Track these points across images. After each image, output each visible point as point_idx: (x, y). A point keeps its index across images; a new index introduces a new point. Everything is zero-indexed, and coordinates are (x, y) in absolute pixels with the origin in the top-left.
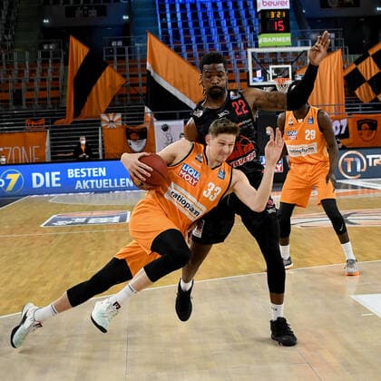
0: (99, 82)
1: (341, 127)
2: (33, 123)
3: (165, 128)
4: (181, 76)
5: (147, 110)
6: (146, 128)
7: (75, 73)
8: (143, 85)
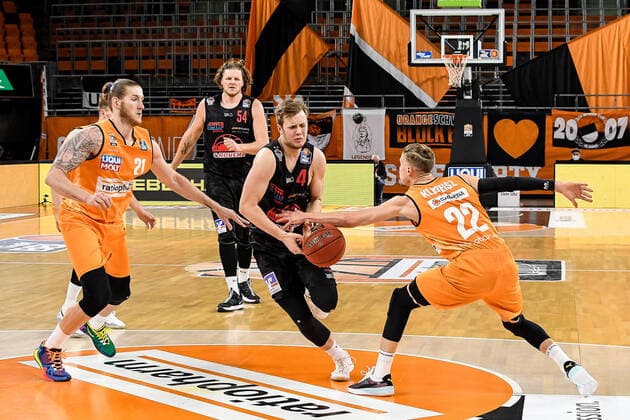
0: (290, 48)
1: (618, 129)
2: (180, 104)
3: (359, 120)
4: (398, 44)
5: (347, 91)
6: (331, 118)
7: (258, 35)
8: (345, 55)
